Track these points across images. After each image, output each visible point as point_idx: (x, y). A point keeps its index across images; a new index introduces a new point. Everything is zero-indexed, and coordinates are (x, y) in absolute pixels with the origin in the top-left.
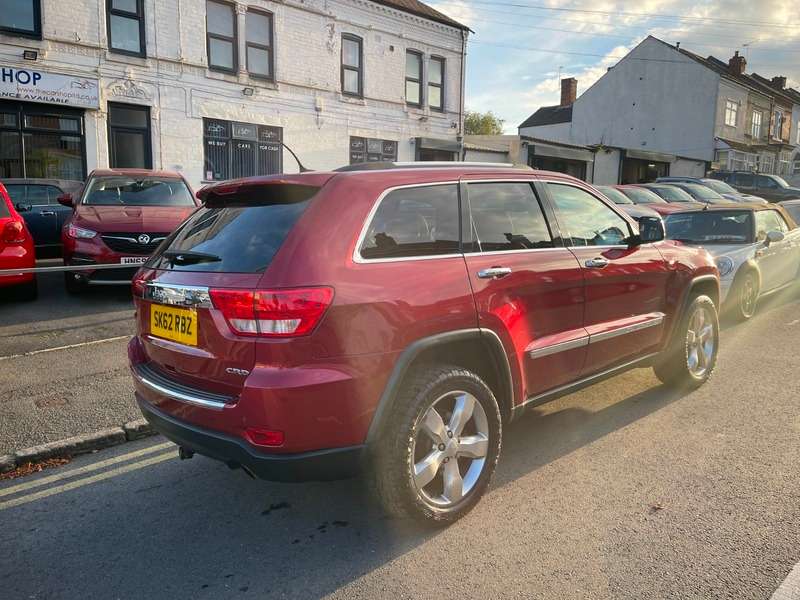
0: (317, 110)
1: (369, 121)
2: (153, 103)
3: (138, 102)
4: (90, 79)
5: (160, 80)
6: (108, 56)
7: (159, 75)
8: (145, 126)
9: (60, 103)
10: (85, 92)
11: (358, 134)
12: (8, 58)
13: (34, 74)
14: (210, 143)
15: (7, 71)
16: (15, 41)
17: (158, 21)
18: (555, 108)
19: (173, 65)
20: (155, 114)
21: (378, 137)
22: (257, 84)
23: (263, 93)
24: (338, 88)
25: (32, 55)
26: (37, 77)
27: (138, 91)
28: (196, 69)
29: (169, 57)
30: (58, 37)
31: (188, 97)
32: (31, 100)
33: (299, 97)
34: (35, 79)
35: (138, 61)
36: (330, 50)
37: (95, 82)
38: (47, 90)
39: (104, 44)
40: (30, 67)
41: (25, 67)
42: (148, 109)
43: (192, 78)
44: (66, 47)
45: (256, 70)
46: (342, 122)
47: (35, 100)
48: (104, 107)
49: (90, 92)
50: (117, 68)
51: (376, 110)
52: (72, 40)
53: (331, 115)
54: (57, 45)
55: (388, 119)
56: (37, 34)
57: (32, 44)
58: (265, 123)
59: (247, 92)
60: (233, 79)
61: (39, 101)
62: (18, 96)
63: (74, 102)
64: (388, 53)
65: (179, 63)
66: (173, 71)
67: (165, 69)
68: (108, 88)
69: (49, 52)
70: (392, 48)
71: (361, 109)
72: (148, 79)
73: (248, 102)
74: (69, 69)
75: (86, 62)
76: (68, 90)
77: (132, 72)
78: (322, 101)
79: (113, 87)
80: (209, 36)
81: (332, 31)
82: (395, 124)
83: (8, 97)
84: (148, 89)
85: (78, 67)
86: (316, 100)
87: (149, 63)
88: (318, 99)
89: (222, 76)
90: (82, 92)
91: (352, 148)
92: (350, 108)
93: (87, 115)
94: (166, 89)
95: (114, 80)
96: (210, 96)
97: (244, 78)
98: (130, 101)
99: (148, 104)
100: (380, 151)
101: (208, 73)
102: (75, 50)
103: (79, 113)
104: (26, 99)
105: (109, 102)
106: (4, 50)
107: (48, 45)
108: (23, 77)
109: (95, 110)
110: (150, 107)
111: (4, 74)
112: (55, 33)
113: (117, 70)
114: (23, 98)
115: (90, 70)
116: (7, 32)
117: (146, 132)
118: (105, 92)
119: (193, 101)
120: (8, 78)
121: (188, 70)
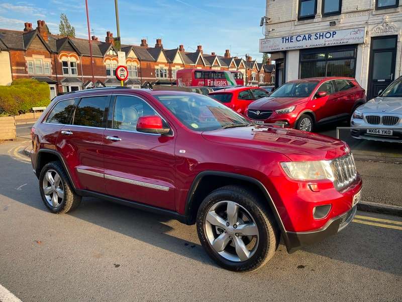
2: (400, 32)
3: (389, 34)
6: (374, 13)
8: (394, 46)
9: (344, 44)
10: (358, 35)
12: (324, 27)
13: (333, 32)
15: (321, 34)
20: (400, 39)
25: (333, 24)
26: (334, 33)
27: (390, 27)
30: (349, 10)
32: (330, 45)
34: (333, 34)
35: (392, 10)
37: (363, 29)
38: (342, 37)
39: (373, 7)
40: (332, 29)
41: (329, 30)
42: (396, 37)
44: (352, 14)
47: (333, 45)
48: (368, 40)
49: (361, 35)
52: (355, 10)
54: (347, 15)
57: (335, 18)
61: (334, 45)
62: (325, 44)
63: (351, 42)
68: (372, 30)
69: (343, 19)
72: (397, 19)
74: (352, 26)
75: (360, 19)
76: (349, 36)
77: (388, 17)
79: (375, 29)
83: (321, 46)
84: (396, 25)
85: (357, 23)
87: (399, 9)
90: (354, 36)
93: (359, 47)
95: (373, 26)
98: (385, 34)
99: (395, 34)
102: (357, 14)
103: (354, 47)
104: (329, 45)
105: (371, 38)
106: (323, 24)
107: (342, 16)
108: (328, 35)
109: (363, 43)
110: (397, 35)
111: (320, 36)
112: (347, 9)
113: (378, 19)
114: (327, 45)
115: (363, 23)
116: (325, 15)
117: (394, 51)
118: (370, 33)
120: (322, 37)
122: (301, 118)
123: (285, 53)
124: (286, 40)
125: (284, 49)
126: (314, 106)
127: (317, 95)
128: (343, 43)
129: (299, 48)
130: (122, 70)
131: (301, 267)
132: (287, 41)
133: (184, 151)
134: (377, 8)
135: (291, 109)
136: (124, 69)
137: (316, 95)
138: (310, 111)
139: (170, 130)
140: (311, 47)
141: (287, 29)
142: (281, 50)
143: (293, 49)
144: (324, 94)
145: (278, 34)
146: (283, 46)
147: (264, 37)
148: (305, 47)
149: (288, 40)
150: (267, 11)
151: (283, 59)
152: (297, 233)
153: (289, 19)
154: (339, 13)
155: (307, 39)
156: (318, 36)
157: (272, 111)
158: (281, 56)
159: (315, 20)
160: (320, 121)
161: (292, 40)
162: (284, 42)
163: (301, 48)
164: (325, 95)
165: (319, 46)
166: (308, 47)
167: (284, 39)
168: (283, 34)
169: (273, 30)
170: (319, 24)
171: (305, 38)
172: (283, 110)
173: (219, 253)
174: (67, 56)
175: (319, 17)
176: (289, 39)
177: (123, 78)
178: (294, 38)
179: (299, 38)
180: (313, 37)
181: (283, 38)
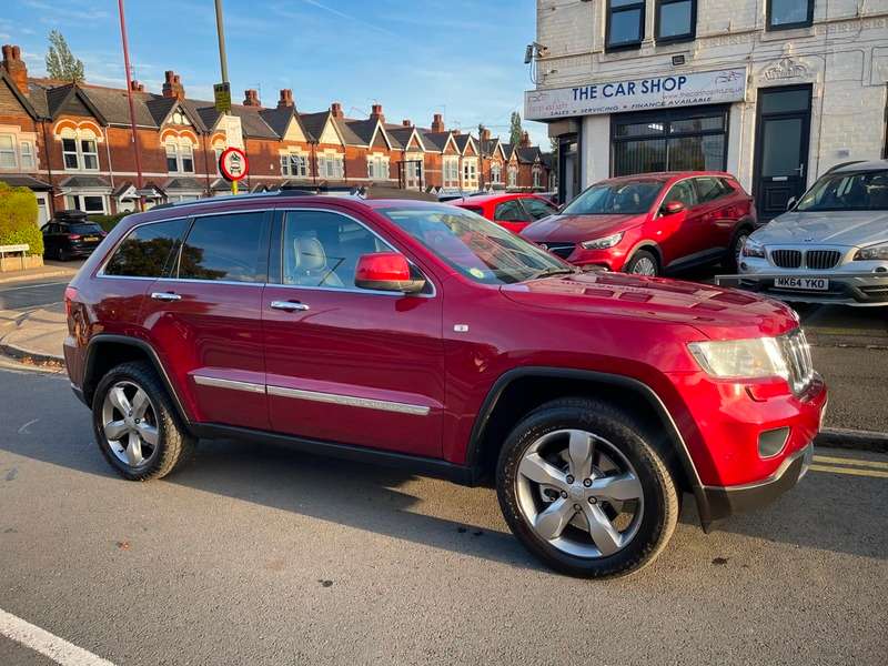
2: (817, 79)
3: (795, 81)
5: (828, 48)
6: (764, 37)
7: (827, 43)
9: (702, 103)
10: (731, 85)
12: (660, 68)
13: (680, 78)
15: (656, 82)
16: (668, 49)
20: (817, 92)
25: (679, 60)
26: (682, 80)
27: (797, 68)
29: (845, 15)
30: (712, 32)
31: (867, 60)
32: (674, 105)
34: (680, 83)
35: (801, 32)
37: (742, 71)
38: (698, 89)
39: (762, 25)
40: (679, 71)
41: (672, 74)
42: (809, 87)
43: (876, 33)
44: (718, 40)
47: (679, 105)
48: (751, 94)
49: (737, 84)
50: (774, 48)
52: (725, 31)
54: (708, 41)
57: (682, 48)
61: (683, 105)
62: (663, 104)
63: (717, 99)
65: (857, 19)
66: (848, 31)
67: (836, 32)
68: (760, 73)
69: (700, 51)
72: (811, 50)
74: (719, 64)
75: (735, 50)
76: (712, 87)
77: (791, 46)
79: (766, 70)
83: (655, 107)
84: (809, 62)
85: (729, 59)
87: (814, 30)
90: (724, 86)
93: (733, 110)
94: (836, 57)
95: (764, 64)
98: (786, 82)
99: (808, 81)
102: (728, 41)
103: (723, 109)
104: (671, 106)
105: (759, 89)
106: (656, 61)
107: (698, 44)
108: (669, 84)
109: (742, 101)
110: (811, 84)
111: (653, 85)
112: (708, 29)
113: (772, 51)
114: (667, 105)
115: (740, 58)
116: (663, 42)
117: (805, 116)
118: (755, 79)
119: (875, 63)
120: (655, 88)
121: (871, 23)
122: (635, 258)
123: (579, 120)
124: (581, 93)
125: (578, 114)
126: (659, 233)
127: (665, 210)
128: (701, 100)
129: (610, 111)
130: (235, 158)
131: (719, 561)
132: (584, 96)
133: (466, 328)
134: (771, 28)
135: (613, 239)
136: (239, 155)
137: (661, 210)
138: (652, 243)
139: (427, 284)
140: (634, 109)
141: (584, 69)
142: (571, 114)
143: (596, 112)
144: (678, 206)
145: (564, 80)
146: (576, 107)
147: (534, 87)
148: (621, 109)
149: (586, 93)
150: (538, 31)
151: (576, 134)
152: (727, 489)
153: (587, 50)
154: (690, 37)
155: (626, 91)
156: (649, 85)
157: (574, 245)
158: (572, 128)
159: (642, 52)
160: (671, 264)
161: (594, 95)
162: (578, 97)
163: (612, 111)
164: (680, 211)
165: (651, 108)
166: (629, 109)
167: (578, 92)
168: (574, 81)
169: (553, 72)
170: (650, 61)
171: (620, 90)
172: (598, 241)
173: (551, 542)
174: (74, 127)
175: (649, 46)
176: (588, 92)
177: (236, 174)
178: (599, 89)
179: (609, 91)
180: (639, 88)
181: (575, 90)
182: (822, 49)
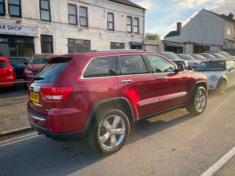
0: (101, 35)
1: (116, 37)
2: (53, 35)
3: (49, 34)
4: (35, 28)
6: (40, 22)
7: (55, 27)
8: (51, 41)
9: (27, 35)
10: (34, 32)
11: (113, 41)
12: (12, 23)
13: (20, 27)
14: (70, 45)
15: (12, 27)
16: (14, 18)
17: (54, 11)
18: (175, 31)
19: (59, 24)
20: (54, 38)
21: (119, 42)
22: (83, 28)
23: (85, 30)
24: (107, 28)
25: (18, 22)
26: (20, 28)
27: (49, 31)
28: (65, 24)
29: (58, 21)
30: (26, 17)
31: (63, 32)
32: (19, 35)
33: (95, 31)
34: (20, 29)
35: (49, 23)
36: (104, 17)
37: (37, 29)
38: (24, 32)
39: (39, 19)
41: (17, 26)
43: (64, 27)
44: (29, 19)
45: (83, 24)
46: (108, 38)
48: (39, 36)
49: (35, 32)
51: (118, 34)
52: (30, 17)
53: (105, 36)
54: (26, 19)
55: (122, 36)
56: (20, 16)
57: (19, 19)
58: (85, 39)
59: (80, 30)
60: (76, 27)
61: (21, 35)
63: (31, 35)
64: (121, 17)
65: (60, 23)
66: (59, 25)
67: (57, 25)
69: (24, 21)
70: (122, 16)
71: (114, 34)
72: (51, 28)
73: (80, 33)
74: (30, 26)
75: (34, 24)
76: (29, 32)
77: (47, 26)
78: (102, 32)
79: (42, 30)
80: (69, 15)
81: (105, 12)
82: (124, 38)
83: (12, 34)
84: (52, 30)
85: (32, 25)
86: (100, 32)
87: (52, 23)
88: (101, 31)
89: (73, 26)
90: (32, 32)
91: (111, 45)
92: (111, 34)
93: (35, 38)
94: (57, 30)
96: (69, 32)
97: (79, 26)
98: (47, 34)
99: (52, 35)
100: (120, 46)
101: (69, 26)
102: (31, 20)
103: (32, 38)
104: (17, 35)
105: (41, 35)
106: (11, 21)
107: (23, 19)
108: (16, 28)
109: (37, 37)
111: (11, 28)
113: (43, 26)
114: (16, 34)
115: (35, 26)
116: (12, 16)
117: (52, 43)
118: (40, 32)
119: (65, 34)
120: (12, 29)
121: (63, 25)
134: (42, 20)
140: (6, 34)
148: (1, 33)
155: (2, 28)
156: (10, 27)
166: (4, 33)
170: (9, 21)
180: (6, 28)
182: (54, 28)
